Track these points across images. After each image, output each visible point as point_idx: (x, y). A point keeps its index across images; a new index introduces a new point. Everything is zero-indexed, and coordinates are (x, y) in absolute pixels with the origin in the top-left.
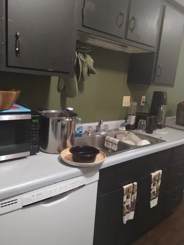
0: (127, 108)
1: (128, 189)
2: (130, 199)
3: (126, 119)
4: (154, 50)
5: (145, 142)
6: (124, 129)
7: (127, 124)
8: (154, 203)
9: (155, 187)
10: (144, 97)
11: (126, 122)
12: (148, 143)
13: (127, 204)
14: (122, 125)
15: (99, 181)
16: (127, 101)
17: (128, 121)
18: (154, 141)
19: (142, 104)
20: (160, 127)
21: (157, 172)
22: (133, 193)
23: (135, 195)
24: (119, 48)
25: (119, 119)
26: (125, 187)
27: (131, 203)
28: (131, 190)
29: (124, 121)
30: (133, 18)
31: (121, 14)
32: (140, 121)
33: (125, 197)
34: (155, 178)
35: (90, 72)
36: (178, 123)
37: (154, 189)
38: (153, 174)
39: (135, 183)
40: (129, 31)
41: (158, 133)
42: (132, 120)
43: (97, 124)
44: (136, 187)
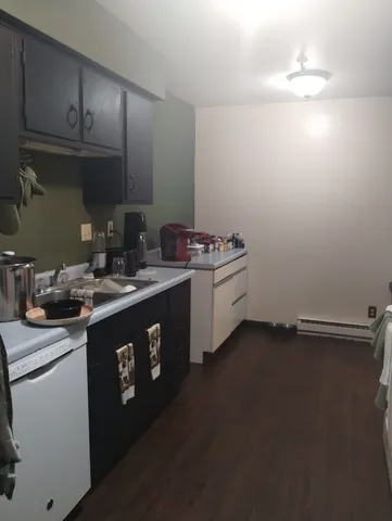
0: (89, 244)
1: (123, 353)
2: (126, 369)
3: (90, 260)
4: (120, 154)
5: (130, 288)
6: (91, 276)
7: (93, 268)
8: (156, 373)
9: (155, 348)
10: (110, 223)
11: (91, 265)
12: (134, 288)
13: (124, 375)
14: (87, 272)
15: (87, 344)
16: (86, 232)
17: (95, 263)
18: (141, 285)
19: (109, 235)
20: (144, 266)
21: (154, 327)
22: (129, 360)
23: (133, 361)
24: (68, 152)
25: (80, 262)
26: (118, 351)
27: (130, 373)
28: (126, 354)
29: (87, 264)
30: (88, 113)
31: (72, 108)
32: (115, 260)
33: (120, 365)
34: (152, 335)
35: (35, 191)
36: (165, 258)
37: (154, 351)
38: (150, 330)
39: (131, 345)
40: (85, 131)
41: (143, 274)
42: (101, 260)
43: (52, 273)
44: (132, 351)
